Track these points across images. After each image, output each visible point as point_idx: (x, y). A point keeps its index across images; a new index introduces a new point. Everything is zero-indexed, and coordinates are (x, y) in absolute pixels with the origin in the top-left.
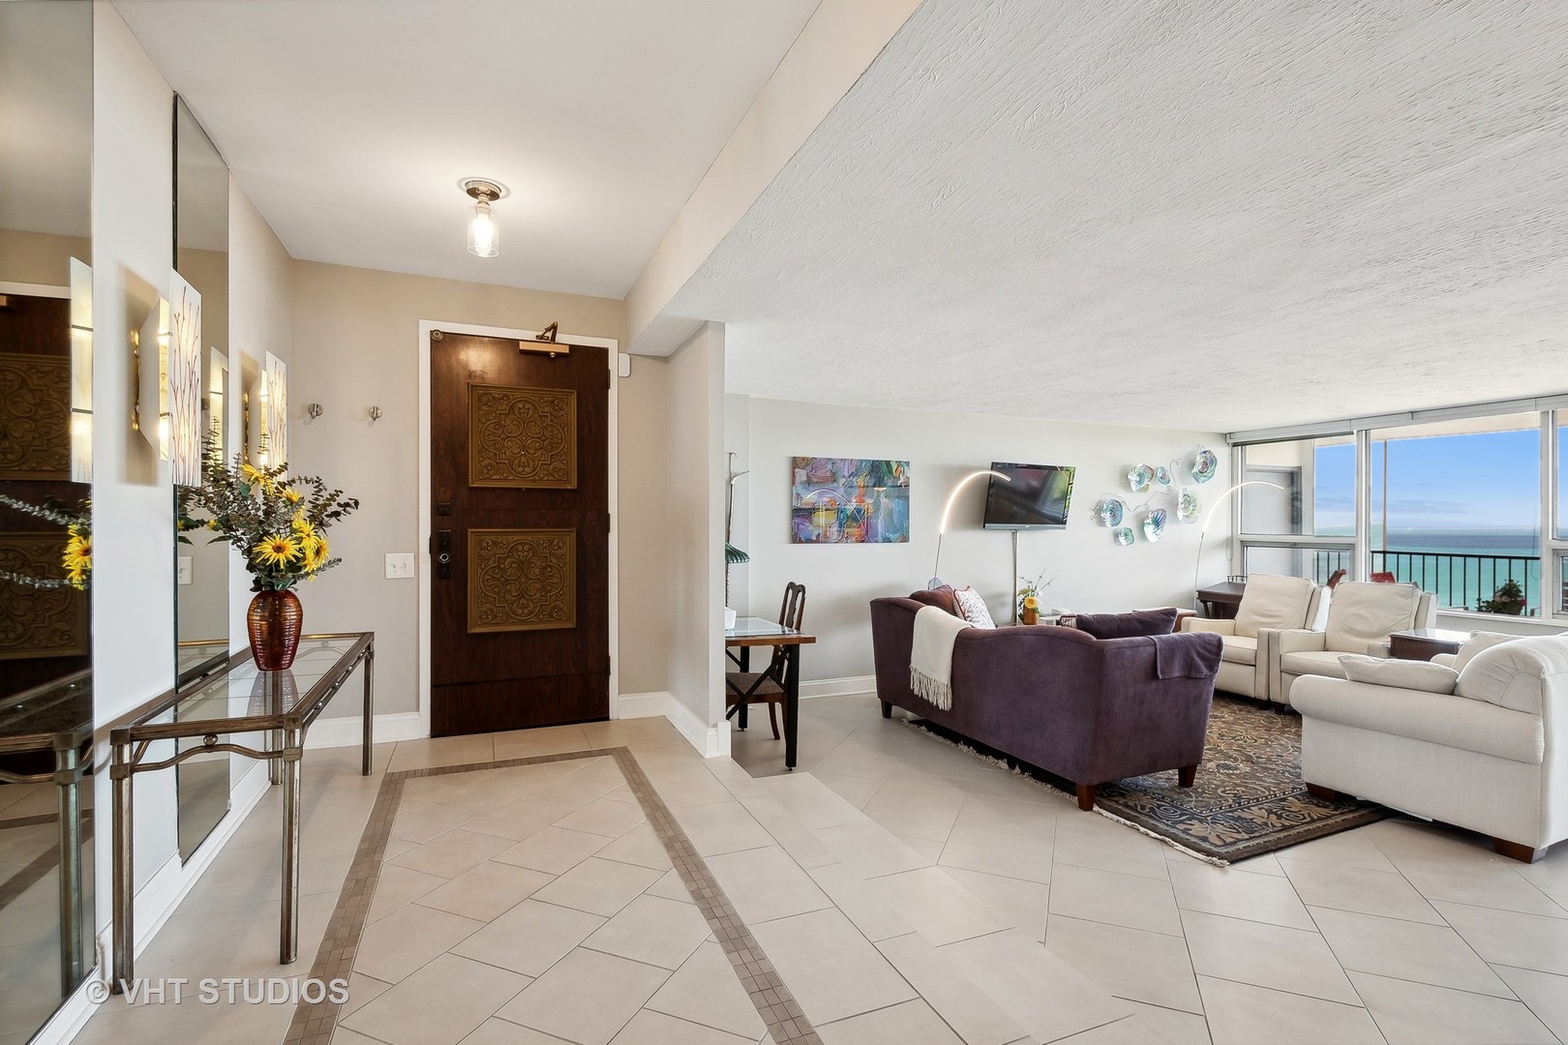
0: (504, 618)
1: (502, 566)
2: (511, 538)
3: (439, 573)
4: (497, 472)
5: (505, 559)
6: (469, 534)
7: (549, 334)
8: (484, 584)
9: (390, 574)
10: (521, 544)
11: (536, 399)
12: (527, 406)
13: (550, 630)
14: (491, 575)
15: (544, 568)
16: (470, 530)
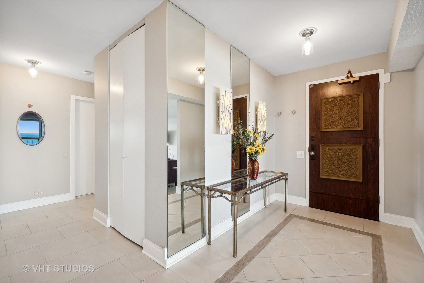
0: (333, 174)
1: (332, 157)
2: (335, 148)
3: (311, 158)
4: (330, 126)
5: (333, 155)
6: (321, 146)
7: (349, 75)
8: (326, 163)
9: (298, 157)
10: (339, 150)
11: (345, 99)
12: (342, 102)
13: (351, 181)
14: (328, 160)
15: (349, 159)
16: (321, 145)
